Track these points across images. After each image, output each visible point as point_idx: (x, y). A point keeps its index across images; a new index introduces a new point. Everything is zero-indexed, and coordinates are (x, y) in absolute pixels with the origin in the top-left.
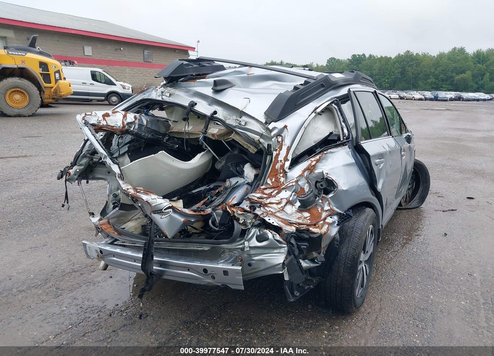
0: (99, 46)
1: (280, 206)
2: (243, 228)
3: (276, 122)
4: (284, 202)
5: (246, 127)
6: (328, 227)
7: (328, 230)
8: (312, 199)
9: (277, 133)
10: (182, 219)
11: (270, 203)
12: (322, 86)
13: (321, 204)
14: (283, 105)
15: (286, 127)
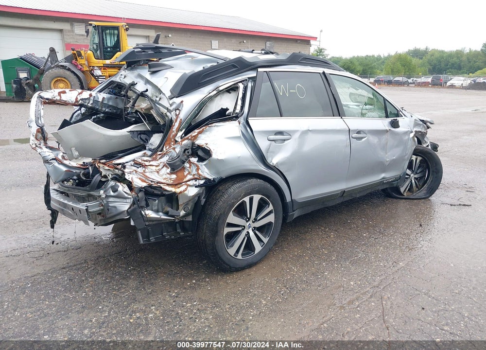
0: (225, 40)
1: (158, 168)
2: (103, 180)
3: (177, 98)
4: (161, 165)
5: (160, 102)
6: (187, 188)
7: (186, 190)
8: (178, 163)
9: (176, 107)
10: (64, 169)
11: (150, 165)
12: (234, 66)
13: (189, 169)
14: (183, 83)
15: (182, 102)
